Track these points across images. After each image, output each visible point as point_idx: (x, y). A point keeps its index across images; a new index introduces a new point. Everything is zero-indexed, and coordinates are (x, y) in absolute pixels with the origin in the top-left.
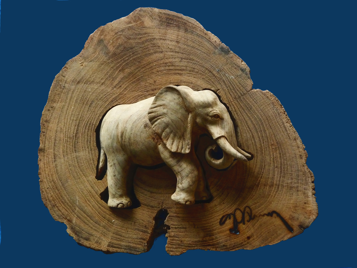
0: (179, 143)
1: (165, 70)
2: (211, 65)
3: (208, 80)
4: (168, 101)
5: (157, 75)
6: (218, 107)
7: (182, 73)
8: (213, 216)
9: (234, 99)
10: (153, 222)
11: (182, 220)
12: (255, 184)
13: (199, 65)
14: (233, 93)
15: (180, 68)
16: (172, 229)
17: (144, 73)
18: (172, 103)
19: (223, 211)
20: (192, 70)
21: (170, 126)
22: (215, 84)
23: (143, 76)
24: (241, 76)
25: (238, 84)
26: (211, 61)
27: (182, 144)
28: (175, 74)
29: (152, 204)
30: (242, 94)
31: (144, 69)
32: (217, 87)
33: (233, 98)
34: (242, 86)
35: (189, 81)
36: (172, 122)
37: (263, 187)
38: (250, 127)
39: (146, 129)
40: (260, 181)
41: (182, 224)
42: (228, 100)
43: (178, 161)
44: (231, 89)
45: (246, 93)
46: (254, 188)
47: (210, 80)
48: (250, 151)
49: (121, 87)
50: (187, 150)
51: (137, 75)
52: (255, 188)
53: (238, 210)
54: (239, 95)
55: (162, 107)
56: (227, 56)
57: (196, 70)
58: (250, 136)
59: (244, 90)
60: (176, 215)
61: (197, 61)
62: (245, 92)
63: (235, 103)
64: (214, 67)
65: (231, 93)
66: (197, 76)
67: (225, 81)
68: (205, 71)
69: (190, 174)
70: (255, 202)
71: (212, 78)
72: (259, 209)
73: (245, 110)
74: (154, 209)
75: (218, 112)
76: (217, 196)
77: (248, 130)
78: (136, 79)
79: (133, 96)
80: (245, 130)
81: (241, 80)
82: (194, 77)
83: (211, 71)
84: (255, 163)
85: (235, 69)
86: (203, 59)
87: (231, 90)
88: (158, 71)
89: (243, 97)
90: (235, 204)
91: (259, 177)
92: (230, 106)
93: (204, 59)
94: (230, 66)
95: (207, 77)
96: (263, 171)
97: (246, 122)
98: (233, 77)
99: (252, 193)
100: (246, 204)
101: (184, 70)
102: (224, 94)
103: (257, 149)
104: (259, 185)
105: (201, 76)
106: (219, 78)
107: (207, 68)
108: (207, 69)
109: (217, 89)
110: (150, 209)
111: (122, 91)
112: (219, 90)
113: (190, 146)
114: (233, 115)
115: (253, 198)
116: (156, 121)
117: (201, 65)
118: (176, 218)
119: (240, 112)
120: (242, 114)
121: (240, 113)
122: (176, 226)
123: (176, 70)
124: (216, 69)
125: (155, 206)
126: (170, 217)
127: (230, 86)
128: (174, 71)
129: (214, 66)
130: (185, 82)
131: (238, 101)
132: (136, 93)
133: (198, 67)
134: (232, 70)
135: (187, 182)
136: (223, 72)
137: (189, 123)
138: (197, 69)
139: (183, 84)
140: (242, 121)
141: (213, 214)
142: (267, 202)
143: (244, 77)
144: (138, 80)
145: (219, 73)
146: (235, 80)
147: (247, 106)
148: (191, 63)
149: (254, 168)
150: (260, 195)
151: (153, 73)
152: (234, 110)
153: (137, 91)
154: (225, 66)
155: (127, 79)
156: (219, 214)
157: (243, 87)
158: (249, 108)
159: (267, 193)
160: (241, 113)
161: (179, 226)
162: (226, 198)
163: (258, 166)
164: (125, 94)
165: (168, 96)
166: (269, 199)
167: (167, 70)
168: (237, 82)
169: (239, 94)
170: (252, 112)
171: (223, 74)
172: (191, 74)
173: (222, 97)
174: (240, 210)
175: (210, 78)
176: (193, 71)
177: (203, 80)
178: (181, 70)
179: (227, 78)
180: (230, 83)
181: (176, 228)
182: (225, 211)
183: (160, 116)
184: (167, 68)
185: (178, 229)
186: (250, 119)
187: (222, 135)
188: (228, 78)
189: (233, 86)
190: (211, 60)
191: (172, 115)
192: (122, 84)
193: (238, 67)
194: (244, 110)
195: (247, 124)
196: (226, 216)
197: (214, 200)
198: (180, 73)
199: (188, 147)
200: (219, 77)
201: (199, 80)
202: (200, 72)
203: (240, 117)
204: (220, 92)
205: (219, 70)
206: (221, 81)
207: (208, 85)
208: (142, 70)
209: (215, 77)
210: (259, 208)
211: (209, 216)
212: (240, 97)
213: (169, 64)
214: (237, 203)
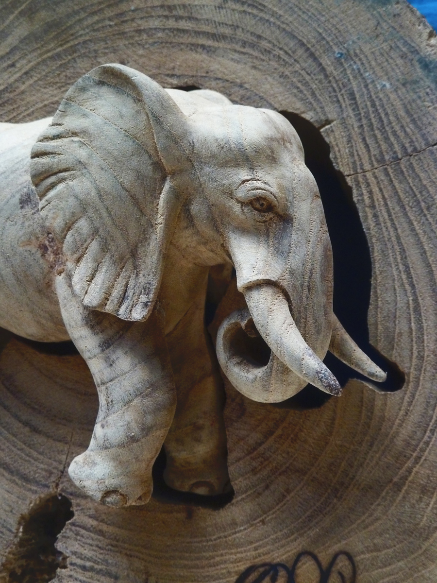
0: (115, 280)
1: (164, 30)
2: (320, 34)
3: (299, 85)
4: (99, 120)
5: (132, 44)
6: (276, 173)
7: (216, 49)
8: (218, 559)
9: (375, 163)
10: (18, 529)
11: (112, 546)
12: (391, 481)
13: (279, 27)
14: (377, 142)
15: (215, 31)
16: (72, 567)
17: (94, 30)
18: (111, 131)
19: (256, 549)
20: (253, 43)
21: (91, 212)
22: (319, 100)
23: (90, 41)
24: (415, 86)
25: (402, 113)
26: (323, 19)
27: (127, 284)
28: (194, 47)
29: (27, 469)
30: (410, 150)
31: (96, 18)
32: (325, 114)
33: (373, 158)
34: (414, 121)
35: (234, 76)
36: (100, 197)
37: (417, 496)
38: (412, 272)
39: (24, 211)
40: (409, 471)
41: (106, 561)
42: (354, 163)
43: (106, 345)
44: (371, 125)
45: (424, 147)
46: (384, 494)
47: (306, 84)
48: (394, 357)
49: (13, 65)
50: (139, 311)
51: (72, 35)
52: (387, 493)
53: (309, 557)
54: (395, 153)
55: (76, 139)
56: (382, 10)
57: (265, 44)
58: (408, 303)
59: (418, 136)
60: (94, 523)
61: (273, 14)
62: (420, 144)
63: (376, 177)
64: (328, 42)
65: (368, 141)
66: (265, 63)
67: (357, 96)
68: (294, 52)
69: (136, 396)
70: (375, 541)
71: (314, 78)
72: (384, 570)
73: (408, 208)
74: (29, 486)
75: (274, 189)
76: (246, 492)
77: (405, 281)
78: (65, 47)
79: (46, 102)
80: (394, 280)
81: (414, 101)
82: (254, 67)
83: (317, 54)
84: (405, 403)
85: (402, 57)
86: (296, 9)
87: (372, 130)
88: (139, 31)
89: (409, 160)
90: (301, 535)
91: (409, 458)
92: (358, 184)
93: (300, 9)
94: (385, 46)
95: (296, 72)
96: (429, 437)
97: (403, 251)
98: (388, 85)
99: (373, 507)
100: (344, 542)
101: (224, 37)
102: (345, 139)
103: (423, 357)
104: (404, 484)
105: (276, 66)
106: (337, 81)
107: (305, 41)
108: (303, 44)
109: (323, 118)
110: (17, 484)
111: (16, 81)
112: (328, 122)
113: (151, 296)
114: (362, 220)
115: (372, 528)
116: (53, 186)
117: (284, 30)
118: (92, 535)
119: (388, 211)
120: (392, 220)
121: (386, 217)
122: (88, 564)
123: (198, 33)
124: (336, 50)
125: (34, 478)
126: (73, 528)
127: (372, 116)
128: (193, 37)
129: (329, 39)
130: (219, 79)
131: (390, 171)
132: (55, 92)
133: (272, 32)
134: (391, 61)
135: (122, 424)
136: (355, 62)
137: (160, 211)
138: (270, 42)
139: (213, 83)
140: (389, 246)
141: (219, 553)
142: (420, 552)
143: (428, 90)
144: (73, 50)
145: (341, 64)
146: (393, 96)
147: (419, 196)
148: (255, 16)
149: (398, 421)
150: (400, 521)
151: (124, 33)
152: (367, 201)
153: (60, 88)
154: (366, 42)
155: (37, 43)
156: (239, 555)
157: (417, 126)
158: (423, 204)
159: (425, 518)
160: (390, 215)
161: (98, 563)
162: (278, 504)
163: (414, 417)
164: (23, 92)
165: (103, 102)
166: (427, 544)
167: (170, 29)
168: (398, 104)
169: (397, 147)
170: (431, 220)
171: (353, 70)
172: (244, 53)
173: (337, 149)
174: (315, 558)
175: (308, 78)
176: (253, 46)
177: (282, 80)
178: (213, 36)
179: (366, 86)
180: (373, 105)
181: (84, 568)
182: (260, 551)
183: (66, 170)
184: (171, 23)
185: (90, 574)
186: (419, 243)
187: (267, 277)
188: (370, 86)
189: (380, 118)
190: (323, 16)
191: (103, 172)
192: (20, 58)
193: (412, 52)
194: (403, 207)
195: (404, 258)
196: (261, 570)
197: (233, 504)
198: (209, 47)
199: (143, 298)
200: (340, 80)
201: (270, 79)
202: (277, 52)
203: (384, 229)
204: (332, 131)
205: (342, 54)
206: (343, 92)
207: (294, 99)
208: (90, 21)
209: (326, 76)
210: (386, 566)
211: (204, 554)
212: (397, 159)
213: (181, 12)
214: (312, 533)
